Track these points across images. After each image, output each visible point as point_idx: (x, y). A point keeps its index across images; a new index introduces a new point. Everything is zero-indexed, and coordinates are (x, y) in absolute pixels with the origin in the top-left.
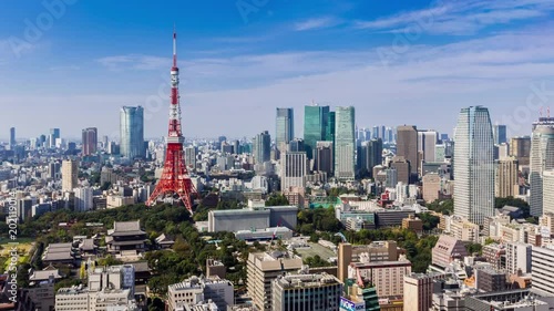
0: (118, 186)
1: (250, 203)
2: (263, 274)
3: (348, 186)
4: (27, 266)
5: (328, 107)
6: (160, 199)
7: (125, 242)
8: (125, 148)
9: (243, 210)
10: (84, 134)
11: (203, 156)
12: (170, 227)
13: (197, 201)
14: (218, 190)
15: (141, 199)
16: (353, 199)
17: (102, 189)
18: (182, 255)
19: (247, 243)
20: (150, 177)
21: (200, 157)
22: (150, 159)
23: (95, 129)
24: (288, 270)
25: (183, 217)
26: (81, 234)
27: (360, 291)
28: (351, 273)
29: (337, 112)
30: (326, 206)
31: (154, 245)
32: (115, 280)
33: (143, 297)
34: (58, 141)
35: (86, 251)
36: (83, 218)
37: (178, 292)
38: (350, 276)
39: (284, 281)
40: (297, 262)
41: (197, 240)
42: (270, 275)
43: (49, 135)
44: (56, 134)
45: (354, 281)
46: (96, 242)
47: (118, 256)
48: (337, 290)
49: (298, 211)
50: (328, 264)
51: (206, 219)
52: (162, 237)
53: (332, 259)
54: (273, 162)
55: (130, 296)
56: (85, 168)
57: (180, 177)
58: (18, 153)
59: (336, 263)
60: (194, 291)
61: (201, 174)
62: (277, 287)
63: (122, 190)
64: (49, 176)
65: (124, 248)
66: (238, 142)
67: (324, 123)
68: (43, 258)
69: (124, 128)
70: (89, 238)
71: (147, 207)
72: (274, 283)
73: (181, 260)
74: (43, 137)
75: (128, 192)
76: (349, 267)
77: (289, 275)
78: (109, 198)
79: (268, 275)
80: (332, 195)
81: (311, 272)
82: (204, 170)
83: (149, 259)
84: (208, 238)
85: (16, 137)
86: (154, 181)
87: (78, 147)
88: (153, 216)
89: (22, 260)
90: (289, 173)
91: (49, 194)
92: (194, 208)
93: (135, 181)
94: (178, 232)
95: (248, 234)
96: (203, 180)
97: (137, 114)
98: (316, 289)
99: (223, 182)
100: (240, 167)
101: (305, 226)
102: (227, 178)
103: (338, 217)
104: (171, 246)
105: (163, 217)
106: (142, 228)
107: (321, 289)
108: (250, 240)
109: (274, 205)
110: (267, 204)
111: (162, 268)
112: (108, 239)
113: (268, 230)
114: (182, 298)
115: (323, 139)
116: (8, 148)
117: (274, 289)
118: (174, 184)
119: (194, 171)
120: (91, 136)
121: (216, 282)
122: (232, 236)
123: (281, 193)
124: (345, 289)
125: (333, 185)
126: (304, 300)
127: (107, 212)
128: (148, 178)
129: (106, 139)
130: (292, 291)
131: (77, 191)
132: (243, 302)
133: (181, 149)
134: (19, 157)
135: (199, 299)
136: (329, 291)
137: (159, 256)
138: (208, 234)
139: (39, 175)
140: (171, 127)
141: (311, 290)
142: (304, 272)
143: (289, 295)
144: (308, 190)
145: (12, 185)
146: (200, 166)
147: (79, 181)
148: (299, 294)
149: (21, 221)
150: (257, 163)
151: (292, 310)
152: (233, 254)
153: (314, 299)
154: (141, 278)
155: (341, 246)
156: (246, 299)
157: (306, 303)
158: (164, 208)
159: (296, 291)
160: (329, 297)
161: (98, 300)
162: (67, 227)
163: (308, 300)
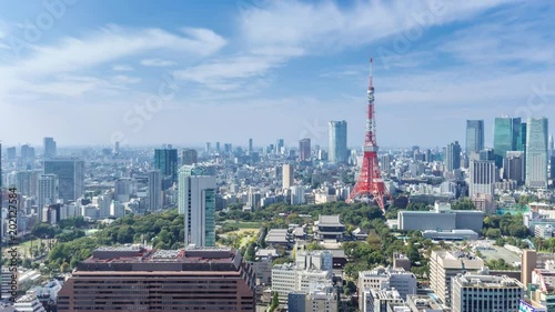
0: (324, 187)
1: (436, 205)
2: (444, 271)
3: (539, 195)
4: (254, 245)
5: (519, 119)
6: (357, 198)
7: (328, 233)
8: (332, 156)
9: (431, 212)
10: (301, 144)
11: (397, 163)
12: (365, 222)
13: (390, 202)
14: (409, 193)
15: (342, 198)
16: (543, 208)
17: (313, 188)
18: (373, 246)
19: (433, 241)
20: (350, 180)
21: (394, 164)
22: (352, 165)
23: (309, 140)
24: (469, 270)
25: (376, 215)
26: (294, 222)
27: (544, 297)
28: (536, 278)
29: (528, 124)
30: (514, 213)
31: (352, 237)
32: (317, 262)
33: (340, 279)
34: (283, 149)
35: (298, 237)
36: (296, 210)
37: (366, 278)
38: (534, 281)
39: (463, 279)
40: (479, 263)
41: (387, 236)
42: (451, 273)
43: (276, 144)
44: (281, 143)
45: (537, 287)
46: (305, 230)
47: (322, 243)
48: (517, 293)
49: (485, 216)
50: (513, 268)
51: (396, 218)
52: (357, 231)
53: (517, 264)
54: (463, 169)
55: (328, 277)
56: (301, 171)
57: (374, 180)
58: (254, 158)
59: (520, 267)
60: (381, 279)
61: (394, 179)
62: (458, 283)
63: (327, 189)
64: (274, 176)
65: (326, 237)
66: (429, 151)
67: (515, 134)
68: (266, 239)
69: (330, 134)
70: (300, 226)
71: (347, 205)
72: (454, 280)
73: (372, 251)
74: (272, 146)
75: (332, 192)
76: (533, 273)
77: (469, 274)
78: (317, 196)
79: (449, 272)
80: (521, 203)
81: (491, 274)
82: (396, 175)
83: (346, 248)
84: (397, 235)
85: (254, 145)
86: (354, 184)
87: (297, 154)
88: (351, 213)
89: (251, 239)
90: (476, 180)
91: (273, 190)
92: (386, 207)
93: (338, 182)
94: (371, 227)
95: (434, 234)
96: (396, 184)
97: (341, 128)
98: (496, 290)
99: (413, 186)
100: (430, 173)
101: (491, 230)
102: (417, 182)
103: (526, 223)
104: (365, 238)
105: (360, 214)
106: (341, 221)
107: (501, 290)
108: (436, 239)
109: (461, 209)
110: (453, 208)
111: (357, 257)
112: (314, 229)
113: (454, 232)
114: (370, 283)
115: (514, 149)
116: (247, 154)
117: (453, 286)
118: (369, 187)
119: (388, 176)
120: (305, 146)
121: (400, 272)
122: (419, 235)
123: (468, 199)
124: (527, 293)
125: (523, 193)
126: (483, 299)
127: (315, 207)
128: (349, 181)
129: (318, 147)
130: (470, 289)
131: (293, 189)
132: (425, 293)
133: (376, 157)
134: (254, 161)
135: (384, 286)
136: (508, 293)
137: (355, 246)
138: (398, 231)
139: (267, 175)
140: (367, 138)
141: (491, 290)
142: (484, 273)
143: (468, 293)
144: (496, 197)
145: (248, 182)
146: (394, 171)
147: (295, 181)
148: (478, 293)
149: (253, 210)
150: (446, 170)
151: (470, 307)
152: (419, 250)
153: (493, 299)
154: (338, 263)
155: (525, 251)
156: (429, 292)
157: (486, 302)
158: (360, 206)
159: (475, 289)
160: (508, 299)
161: (303, 276)
162: (284, 217)
163: (488, 299)
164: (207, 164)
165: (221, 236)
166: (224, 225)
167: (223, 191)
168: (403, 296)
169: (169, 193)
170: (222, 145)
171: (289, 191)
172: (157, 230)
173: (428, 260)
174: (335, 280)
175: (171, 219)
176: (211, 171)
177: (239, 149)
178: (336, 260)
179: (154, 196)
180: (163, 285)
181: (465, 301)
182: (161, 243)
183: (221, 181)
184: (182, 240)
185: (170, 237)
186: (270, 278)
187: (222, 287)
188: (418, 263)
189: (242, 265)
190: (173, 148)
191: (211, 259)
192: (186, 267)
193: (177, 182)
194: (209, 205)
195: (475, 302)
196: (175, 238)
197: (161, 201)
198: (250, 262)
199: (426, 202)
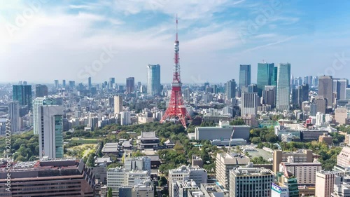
0: (145, 112)
1: (220, 123)
2: (225, 166)
3: (284, 114)
4: (94, 155)
5: (273, 64)
6: (168, 119)
7: (148, 144)
8: (150, 90)
9: (217, 127)
10: (127, 81)
11: (195, 94)
12: (173, 136)
13: (190, 121)
14: (202, 115)
15: (157, 119)
16: (288, 123)
17: (136, 113)
18: (178, 152)
19: (218, 147)
21: (193, 95)
22: (164, 96)
23: (133, 78)
24: (240, 165)
25: (181, 130)
26: (123, 137)
27: (286, 180)
28: (282, 168)
29: (279, 67)
30: (269, 126)
31: (165, 146)
32: (140, 165)
33: (156, 176)
34: (114, 85)
35: (126, 148)
36: (125, 129)
37: (174, 174)
38: (281, 170)
39: (237, 171)
40: (247, 160)
41: (188, 144)
42: (229, 167)
43: (108, 81)
44: (113, 81)
45: (283, 174)
46: (131, 143)
47: (143, 151)
48: (271, 178)
49: (251, 129)
50: (268, 163)
51: (194, 132)
52: (168, 141)
53: (270, 160)
54: (237, 98)
55: (148, 174)
56: (128, 101)
57: (179, 107)
58: (93, 91)
59: (272, 162)
60: (183, 174)
61: (193, 105)
62: (233, 174)
63: (146, 113)
64: (108, 105)
65: (146, 147)
66: (216, 86)
67: (270, 75)
68: (103, 150)
69: (149, 78)
70: (128, 140)
71: (160, 124)
72: (231, 172)
73: (178, 155)
74: (106, 82)
75: (150, 115)
76: (280, 165)
77: (240, 168)
78: (140, 118)
79: (227, 167)
80: (274, 119)
81: (254, 166)
82: (194, 103)
83: (159, 154)
84: (194, 143)
85: (92, 82)
86: (165, 109)
87: (125, 88)
88: (163, 129)
89: (91, 151)
90: (246, 106)
91: (107, 115)
92: (187, 125)
93: (154, 108)
94: (177, 139)
95: (219, 142)
96: (194, 109)
97: (156, 70)
98: (257, 177)
99: (205, 110)
100: (216, 101)
101: (254, 139)
102: (207, 107)
103: (276, 133)
104: (173, 147)
105: (169, 130)
106: (157, 136)
107: (260, 177)
108: (220, 146)
109: (236, 124)
110: (231, 124)
111: (167, 159)
112: (138, 142)
113: (231, 140)
114: (177, 177)
115: (270, 84)
116: (87, 88)
117: (231, 176)
118: (176, 111)
119: (189, 103)
120: (130, 82)
121: (196, 168)
122: (209, 143)
123: (240, 118)
124: (276, 178)
125: (274, 113)
126: (249, 183)
127: (138, 126)
128: (162, 107)
129: (140, 83)
130: (241, 178)
131: (122, 113)
132: (213, 181)
133: (180, 90)
134: (93, 94)
135: (186, 179)
136: (265, 179)
137: (166, 152)
138: (195, 141)
139: (103, 104)
140: (175, 77)
141: (254, 177)
142: (250, 166)
143: (240, 180)
144: (258, 116)
145: (88, 109)
146: (192, 100)
147: (124, 108)
148: (246, 180)
149: (92, 130)
150: (227, 99)
151: (241, 189)
152: (209, 153)
153: (256, 183)
154: (155, 165)
155: (275, 151)
156: (215, 181)
157: (251, 185)
158: (170, 125)
159: (245, 177)
160: (265, 183)
161: (130, 176)
162: (116, 134)
163: (252, 183)
164: (56, 96)
165: (68, 149)
166: (70, 142)
167: (69, 117)
168: (198, 185)
169: (26, 119)
170: (67, 83)
171: (120, 115)
172: (17, 147)
173: (215, 159)
174: (152, 177)
175: (28, 138)
176: (59, 102)
177: (81, 85)
178: (152, 163)
179: (13, 121)
180: (23, 188)
181: (238, 186)
182: (21, 156)
183: (67, 109)
184: (38, 154)
185: (28, 152)
186: (105, 178)
187: (70, 187)
188: (208, 162)
189: (85, 170)
190: (28, 84)
191: (60, 166)
192: (40, 174)
193: (32, 111)
194: (58, 127)
195: (244, 185)
196: (33, 152)
197: (19, 125)
198: (90, 168)
199: (214, 121)
